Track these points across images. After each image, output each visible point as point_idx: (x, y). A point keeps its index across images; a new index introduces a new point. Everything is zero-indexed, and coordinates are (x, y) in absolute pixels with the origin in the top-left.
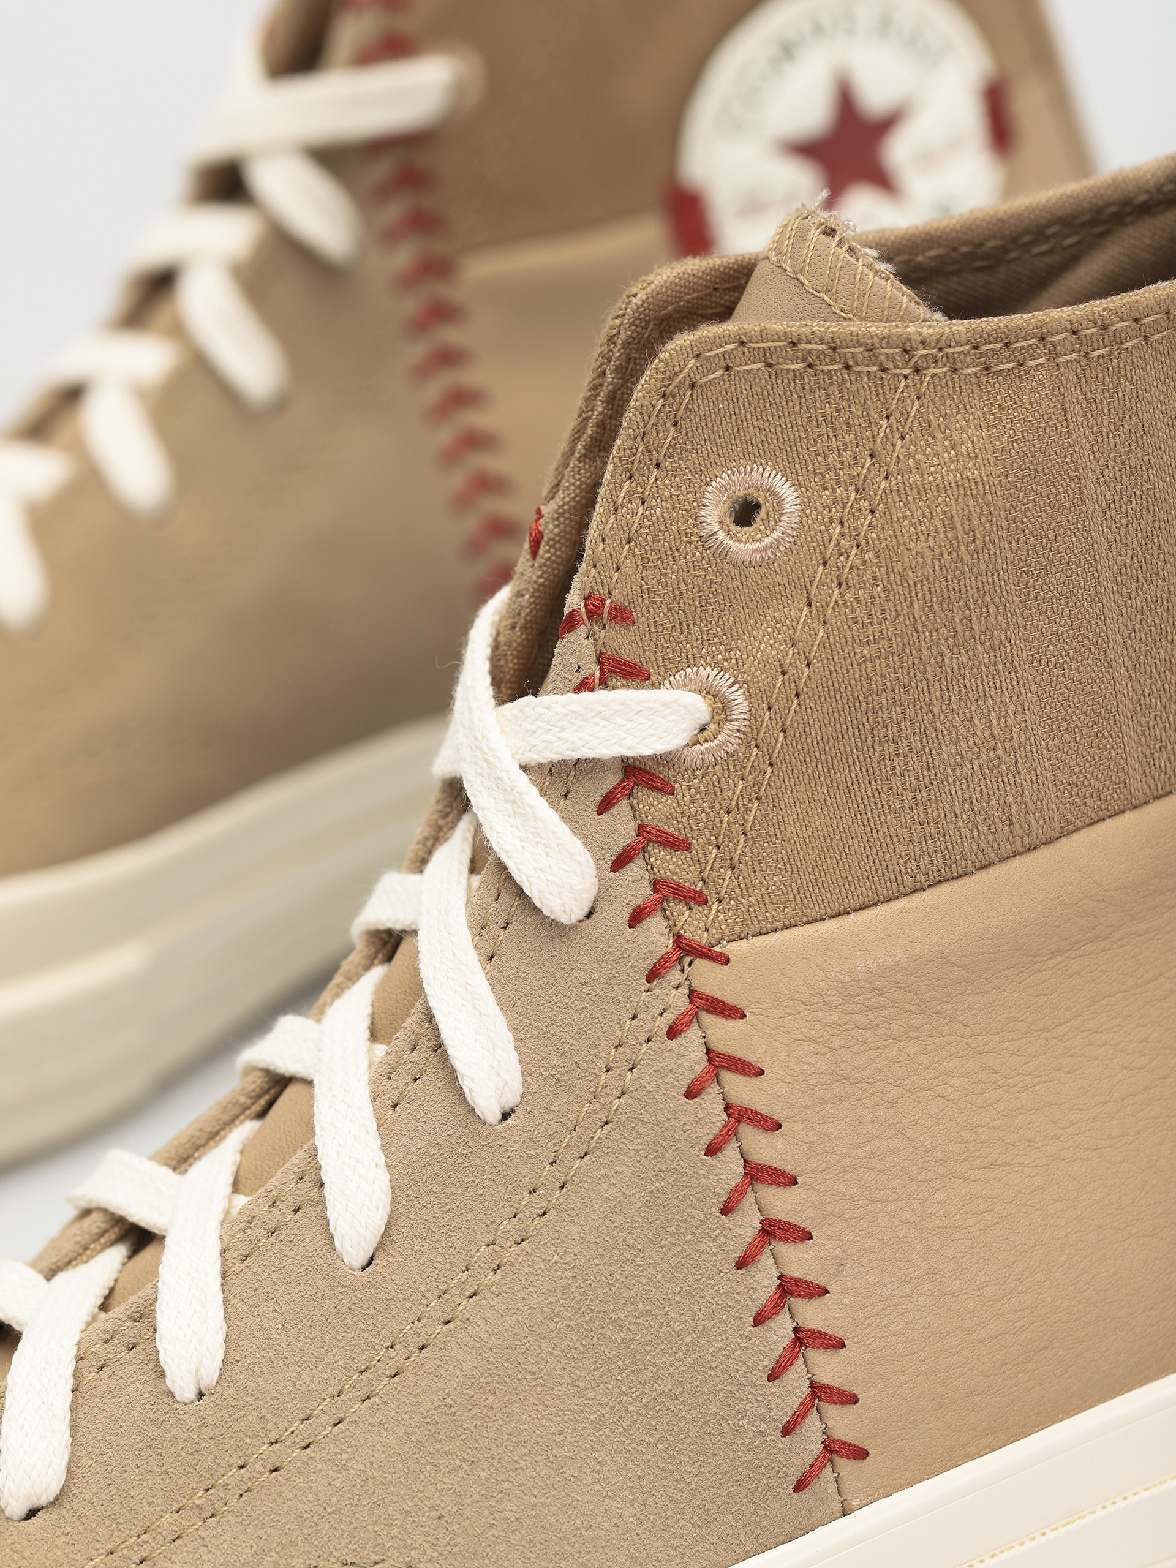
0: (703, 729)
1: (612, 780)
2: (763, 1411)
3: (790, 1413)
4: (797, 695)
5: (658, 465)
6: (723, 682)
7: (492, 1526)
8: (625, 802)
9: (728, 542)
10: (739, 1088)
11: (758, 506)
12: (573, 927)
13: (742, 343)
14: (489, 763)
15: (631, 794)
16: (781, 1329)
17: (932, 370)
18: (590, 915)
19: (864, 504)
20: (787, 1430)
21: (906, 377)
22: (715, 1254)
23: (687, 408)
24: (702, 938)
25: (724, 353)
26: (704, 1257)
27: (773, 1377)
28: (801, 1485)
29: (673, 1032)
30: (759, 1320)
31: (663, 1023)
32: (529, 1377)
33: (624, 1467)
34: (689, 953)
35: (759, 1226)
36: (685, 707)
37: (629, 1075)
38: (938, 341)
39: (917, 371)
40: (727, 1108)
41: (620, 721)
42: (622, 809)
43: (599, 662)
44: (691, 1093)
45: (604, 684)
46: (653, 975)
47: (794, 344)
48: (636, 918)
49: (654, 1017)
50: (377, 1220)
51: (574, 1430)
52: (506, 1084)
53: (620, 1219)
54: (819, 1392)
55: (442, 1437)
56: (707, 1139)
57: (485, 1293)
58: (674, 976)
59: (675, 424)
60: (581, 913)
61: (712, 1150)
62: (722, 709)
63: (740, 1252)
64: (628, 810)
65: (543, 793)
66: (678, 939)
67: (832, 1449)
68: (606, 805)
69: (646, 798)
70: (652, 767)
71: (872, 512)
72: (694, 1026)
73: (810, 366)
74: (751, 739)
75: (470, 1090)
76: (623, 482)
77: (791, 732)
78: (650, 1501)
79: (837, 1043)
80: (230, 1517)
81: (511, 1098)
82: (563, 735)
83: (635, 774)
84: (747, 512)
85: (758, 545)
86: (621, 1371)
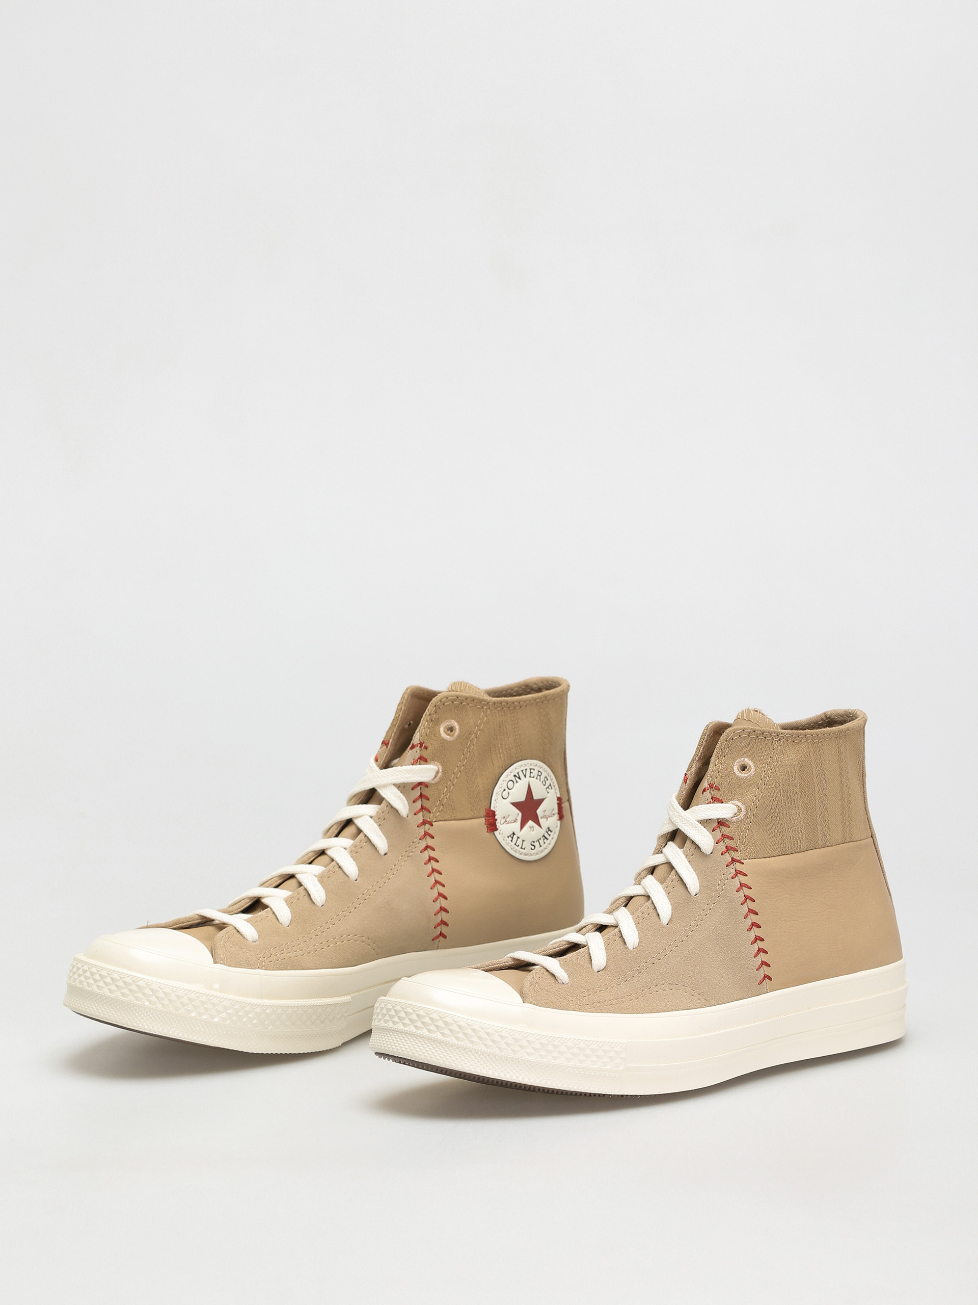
0: (735, 814)
1: (716, 823)
2: (752, 964)
3: (758, 966)
4: (756, 808)
5: (724, 756)
6: (740, 804)
9: (740, 774)
10: (747, 891)
11: (746, 767)
12: (709, 855)
13: (744, 730)
14: (687, 820)
15: (719, 828)
16: (756, 946)
17: (783, 740)
18: (711, 853)
19: (769, 768)
20: (757, 970)
21: (777, 741)
22: (743, 927)
23: (731, 744)
24: (738, 858)
25: (739, 733)
26: (741, 927)
27: (755, 956)
28: (760, 983)
29: (732, 878)
30: (752, 943)
31: (730, 876)
32: (706, 948)
34: (735, 861)
36: (731, 809)
37: (724, 886)
39: (780, 740)
40: (744, 896)
41: (717, 811)
43: (712, 799)
44: (737, 892)
45: (713, 803)
46: (727, 866)
47: (754, 731)
48: (723, 854)
49: (728, 875)
50: (669, 917)
52: (697, 887)
53: (723, 917)
54: (763, 963)
55: (689, 960)
56: (740, 903)
58: (732, 866)
59: (728, 748)
61: (741, 905)
62: (740, 810)
63: (748, 928)
64: (719, 831)
66: (732, 858)
68: (715, 829)
69: (723, 828)
70: (724, 821)
71: (771, 769)
72: (737, 877)
73: (757, 737)
74: (746, 816)
77: (755, 815)
78: (730, 981)
79: (765, 884)
81: (698, 890)
82: (703, 814)
83: (721, 823)
84: (744, 768)
85: (746, 775)
86: (724, 950)
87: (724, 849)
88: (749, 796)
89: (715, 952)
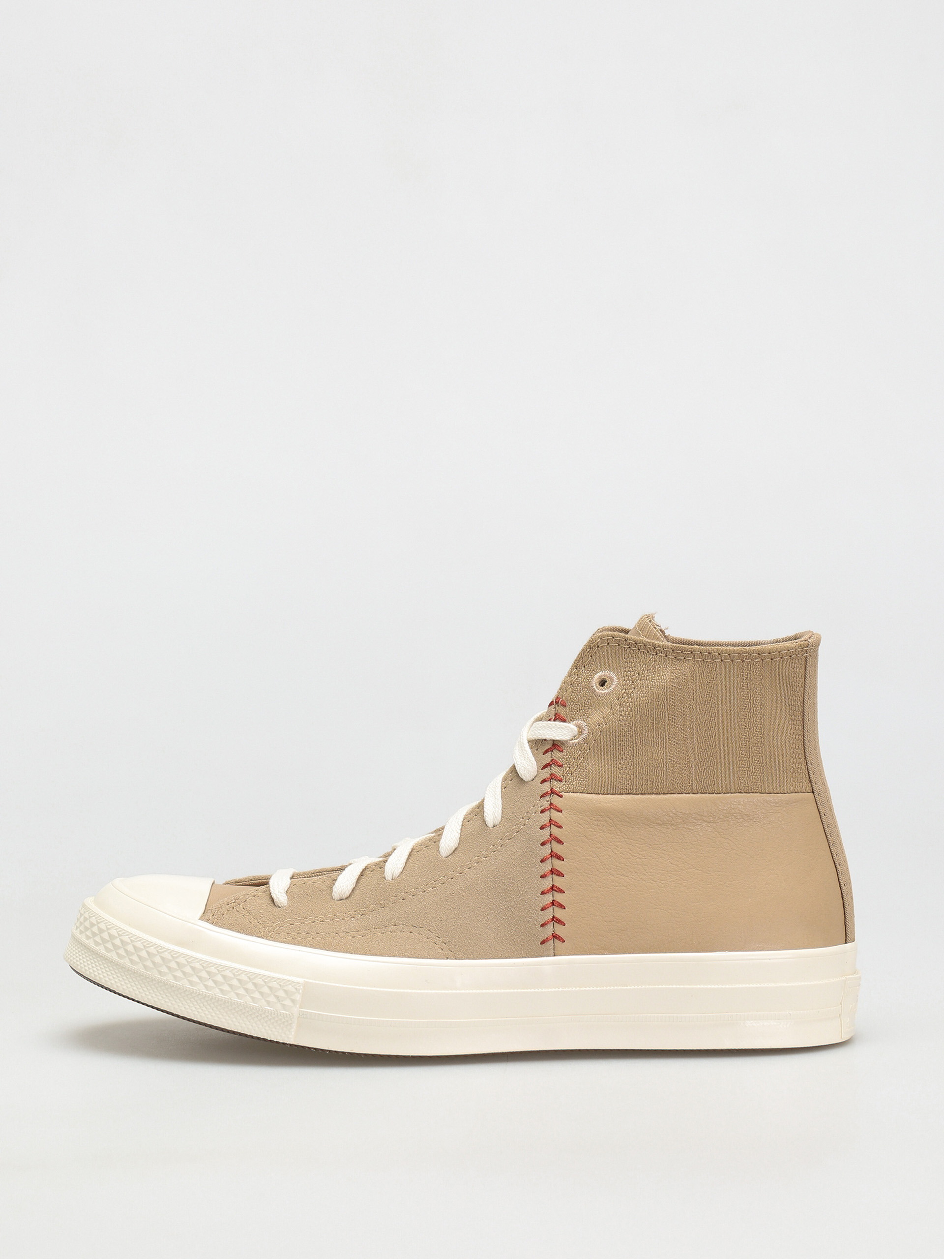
0: (575, 736)
1: (549, 746)
2: (537, 918)
3: (544, 921)
4: (601, 732)
5: (584, 667)
6: (583, 725)
7: (454, 925)
8: (550, 752)
9: (596, 689)
10: (555, 831)
11: (607, 682)
12: (527, 782)
15: (552, 750)
16: (549, 898)
17: (660, 654)
18: (533, 780)
19: (633, 686)
20: (542, 925)
21: (653, 655)
22: (535, 872)
23: (595, 653)
24: (557, 790)
25: (608, 639)
26: (532, 872)
27: (542, 909)
28: (543, 943)
29: (542, 812)
30: (543, 893)
31: (540, 809)
32: (476, 891)
33: (495, 922)
34: (553, 793)
35: (550, 868)
36: (571, 729)
37: (527, 821)
38: (663, 646)
39: (656, 654)
40: (551, 835)
41: (554, 729)
42: (549, 754)
43: (555, 716)
44: (542, 828)
45: (555, 720)
46: (542, 796)
48: (544, 781)
49: (539, 807)
50: (452, 847)
51: (484, 908)
52: (496, 817)
53: (513, 857)
54: (554, 919)
55: (449, 901)
56: (542, 841)
57: (472, 868)
58: (547, 798)
59: (591, 657)
60: (530, 779)
61: (543, 844)
62: (580, 733)
63: (543, 874)
64: (550, 755)
65: (531, 748)
66: (552, 789)
67: (555, 936)
68: (546, 752)
69: (555, 751)
70: (559, 744)
71: (634, 688)
72: (548, 812)
73: (629, 647)
74: (585, 741)
75: (486, 816)
76: (574, 669)
77: (596, 741)
78: (499, 934)
79: (586, 826)
80: (388, 908)
81: (497, 822)
82: (540, 732)
83: (556, 745)
84: (603, 683)
85: (603, 692)
86: (501, 896)
87: (548, 776)
88: (596, 717)
89: (487, 896)
